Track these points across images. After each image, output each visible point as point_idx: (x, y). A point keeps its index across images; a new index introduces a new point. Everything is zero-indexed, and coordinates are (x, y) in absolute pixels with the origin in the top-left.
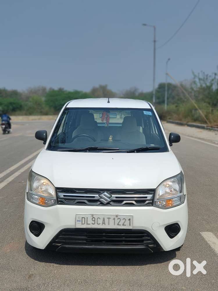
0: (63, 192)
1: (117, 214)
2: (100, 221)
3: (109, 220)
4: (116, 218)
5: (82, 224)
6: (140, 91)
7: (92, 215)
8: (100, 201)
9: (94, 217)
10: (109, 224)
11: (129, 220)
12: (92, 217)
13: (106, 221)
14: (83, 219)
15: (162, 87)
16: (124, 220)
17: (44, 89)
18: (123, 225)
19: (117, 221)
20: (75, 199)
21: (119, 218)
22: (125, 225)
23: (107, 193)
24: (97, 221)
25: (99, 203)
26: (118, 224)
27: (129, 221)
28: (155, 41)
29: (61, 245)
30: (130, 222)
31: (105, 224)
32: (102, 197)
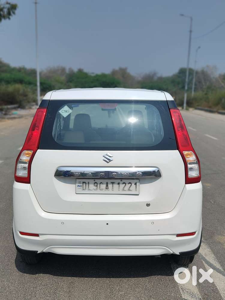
6: (159, 75)
15: (182, 72)
17: (63, 70)
28: (191, 31)
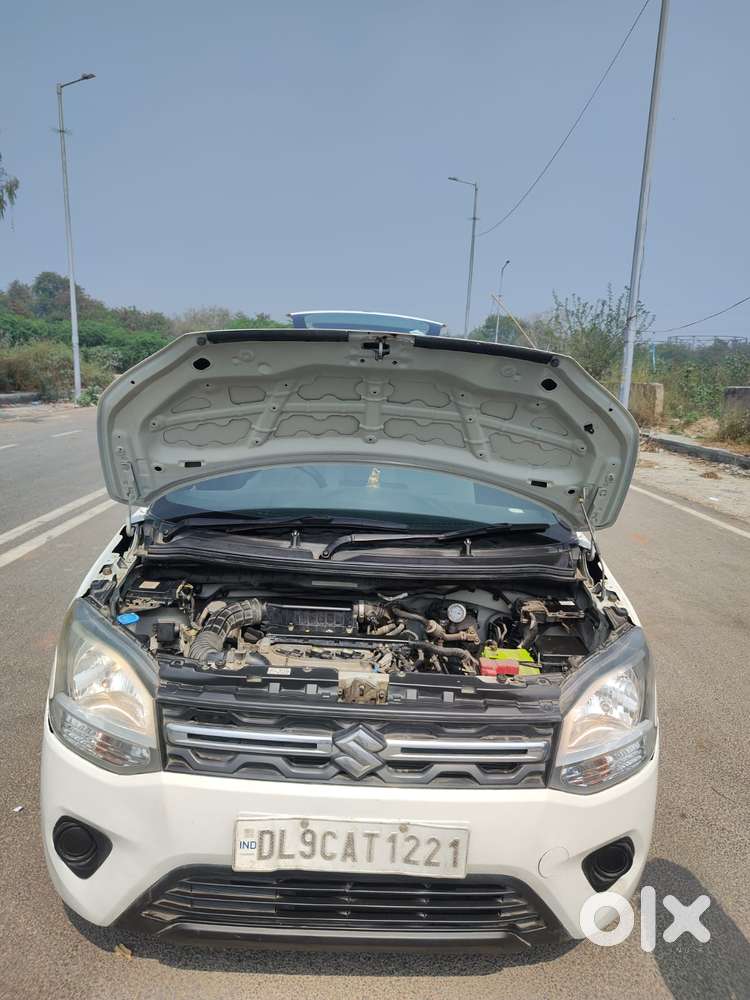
0: (187, 720)
1: (403, 821)
2: (336, 846)
3: (371, 842)
4: (401, 837)
5: (261, 857)
7: (304, 823)
8: (337, 765)
9: (308, 828)
10: (370, 858)
11: (455, 844)
12: (302, 830)
13: (361, 845)
14: (267, 837)
16: (433, 845)
18: (428, 863)
19: (404, 847)
20: (237, 753)
21: (412, 837)
22: (437, 865)
23: (369, 731)
24: (323, 845)
25: (333, 770)
26: (407, 860)
27: (452, 849)
29: (173, 921)
30: (456, 853)
31: (354, 860)
32: (344, 748)
